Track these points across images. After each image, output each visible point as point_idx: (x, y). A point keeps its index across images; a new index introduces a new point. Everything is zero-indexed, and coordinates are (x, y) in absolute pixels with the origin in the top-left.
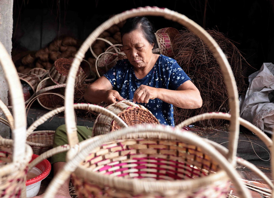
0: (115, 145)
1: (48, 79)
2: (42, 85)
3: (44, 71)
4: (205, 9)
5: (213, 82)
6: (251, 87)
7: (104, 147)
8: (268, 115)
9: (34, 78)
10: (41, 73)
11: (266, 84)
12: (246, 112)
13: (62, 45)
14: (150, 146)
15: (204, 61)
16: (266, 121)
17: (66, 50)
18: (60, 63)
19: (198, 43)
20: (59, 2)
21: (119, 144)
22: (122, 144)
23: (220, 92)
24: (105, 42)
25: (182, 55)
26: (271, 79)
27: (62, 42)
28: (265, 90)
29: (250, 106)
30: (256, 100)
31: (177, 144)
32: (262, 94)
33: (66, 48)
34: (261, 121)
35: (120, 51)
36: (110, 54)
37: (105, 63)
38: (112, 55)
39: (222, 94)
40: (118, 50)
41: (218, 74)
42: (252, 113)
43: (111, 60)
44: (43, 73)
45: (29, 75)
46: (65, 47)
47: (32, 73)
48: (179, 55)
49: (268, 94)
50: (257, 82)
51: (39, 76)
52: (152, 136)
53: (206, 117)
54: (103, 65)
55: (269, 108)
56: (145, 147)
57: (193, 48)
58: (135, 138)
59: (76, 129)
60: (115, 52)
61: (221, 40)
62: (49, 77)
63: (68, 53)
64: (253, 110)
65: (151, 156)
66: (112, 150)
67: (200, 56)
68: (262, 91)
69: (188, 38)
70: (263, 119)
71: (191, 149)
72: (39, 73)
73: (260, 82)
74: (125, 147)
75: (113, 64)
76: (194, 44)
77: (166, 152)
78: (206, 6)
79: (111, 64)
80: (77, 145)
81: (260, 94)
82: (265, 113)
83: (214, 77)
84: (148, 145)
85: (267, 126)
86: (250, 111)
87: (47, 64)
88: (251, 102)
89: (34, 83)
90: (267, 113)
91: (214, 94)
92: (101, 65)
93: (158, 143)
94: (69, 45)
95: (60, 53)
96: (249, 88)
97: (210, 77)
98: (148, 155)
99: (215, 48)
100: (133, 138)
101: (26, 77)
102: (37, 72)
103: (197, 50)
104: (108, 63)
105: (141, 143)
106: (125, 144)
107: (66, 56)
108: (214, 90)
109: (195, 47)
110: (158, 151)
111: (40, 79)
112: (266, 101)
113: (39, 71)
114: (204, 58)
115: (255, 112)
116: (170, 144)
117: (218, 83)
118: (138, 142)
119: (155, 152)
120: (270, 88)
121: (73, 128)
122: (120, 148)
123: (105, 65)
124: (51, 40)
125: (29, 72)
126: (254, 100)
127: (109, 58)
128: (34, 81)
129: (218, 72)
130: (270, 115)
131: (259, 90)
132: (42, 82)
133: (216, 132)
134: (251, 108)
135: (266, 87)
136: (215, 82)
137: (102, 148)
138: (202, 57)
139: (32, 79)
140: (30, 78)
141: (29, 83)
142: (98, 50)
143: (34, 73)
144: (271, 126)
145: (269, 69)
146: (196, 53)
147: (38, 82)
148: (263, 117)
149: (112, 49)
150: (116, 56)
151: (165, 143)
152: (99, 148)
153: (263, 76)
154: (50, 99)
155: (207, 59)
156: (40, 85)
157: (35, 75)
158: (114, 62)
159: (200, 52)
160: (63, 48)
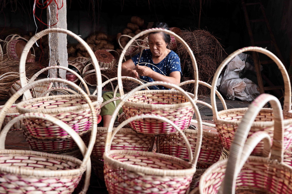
0: (142, 97)
1: (90, 65)
2: (86, 69)
3: (86, 59)
4: (200, 14)
5: (203, 65)
6: (228, 69)
7: (136, 98)
8: (236, 86)
9: (79, 64)
10: (84, 60)
11: (237, 67)
12: (224, 85)
13: (96, 39)
14: (159, 97)
15: (197, 51)
16: (236, 90)
17: (100, 43)
18: (98, 53)
19: (193, 39)
20: (94, 7)
21: (143, 96)
22: (145, 96)
23: (207, 72)
24: (129, 37)
25: (182, 47)
26: (240, 63)
27: (96, 37)
28: (236, 70)
29: (227, 81)
30: (230, 77)
31: (173, 95)
32: (235, 73)
33: (99, 42)
34: (232, 90)
35: (140, 44)
36: (134, 46)
37: (130, 53)
38: (134, 47)
39: (209, 73)
40: (139, 43)
41: (206, 60)
42: (227, 85)
43: (134, 51)
44: (85, 61)
45: (76, 62)
46: (99, 40)
47: (77, 61)
48: (181, 47)
49: (239, 73)
50: (231, 65)
51: (83, 63)
52: (160, 92)
53: (188, 82)
54: (129, 55)
55: (237, 82)
56: (157, 97)
57: (190, 43)
58: (151, 93)
59: (123, 88)
60: (137, 45)
61: (208, 37)
62: (91, 63)
63: (101, 45)
64: (228, 83)
65: (160, 102)
66: (140, 99)
67: (194, 48)
68: (234, 71)
69: (187, 36)
70: (234, 89)
71: (180, 97)
72: (82, 60)
73: (233, 65)
74: (146, 98)
75: (135, 53)
76: (190, 40)
77: (168, 99)
78: (200, 12)
79: (134, 54)
80: (123, 95)
81: (233, 73)
82: (235, 84)
83: (204, 62)
84: (158, 97)
85: (236, 93)
86: (227, 84)
87: (85, 54)
88: (227, 78)
89: (80, 67)
90: (236, 85)
91: (203, 73)
92: (127, 54)
93: (163, 95)
94: (102, 39)
95: (95, 45)
96: (226, 69)
97: (201, 62)
98: (159, 101)
99: (187, 48)
100: (150, 93)
101: (74, 63)
102: (81, 60)
103: (192, 44)
104: (132, 53)
105: (155, 95)
106: (147, 96)
107: (100, 47)
108: (203, 70)
109: (191, 42)
110: (164, 99)
111: (84, 65)
112: (237, 77)
113: (82, 59)
114: (197, 49)
115: (229, 85)
116: (169, 95)
117: (206, 66)
118: (153, 95)
119: (162, 100)
120: (240, 69)
121: (121, 87)
122: (144, 98)
123: (130, 54)
124: (87, 35)
125: (75, 60)
126: (229, 77)
127: (132, 49)
128: (80, 66)
129: (206, 58)
130: (237, 86)
131: (232, 70)
132: (86, 67)
133: (205, 98)
134: (227, 82)
135: (237, 68)
136: (204, 65)
137: (135, 98)
138: (195, 48)
139: (78, 65)
140: (77, 64)
141: (77, 68)
142: (124, 43)
143: (79, 60)
144: (239, 94)
145: (239, 56)
146: (192, 46)
147: (83, 68)
148: (233, 88)
149: (135, 43)
150: (138, 48)
151: (167, 95)
152: (134, 98)
153: (235, 61)
154: (92, 78)
155: (199, 50)
156: (85, 69)
157: (80, 62)
158: (136, 52)
159: (194, 45)
160: (97, 42)
